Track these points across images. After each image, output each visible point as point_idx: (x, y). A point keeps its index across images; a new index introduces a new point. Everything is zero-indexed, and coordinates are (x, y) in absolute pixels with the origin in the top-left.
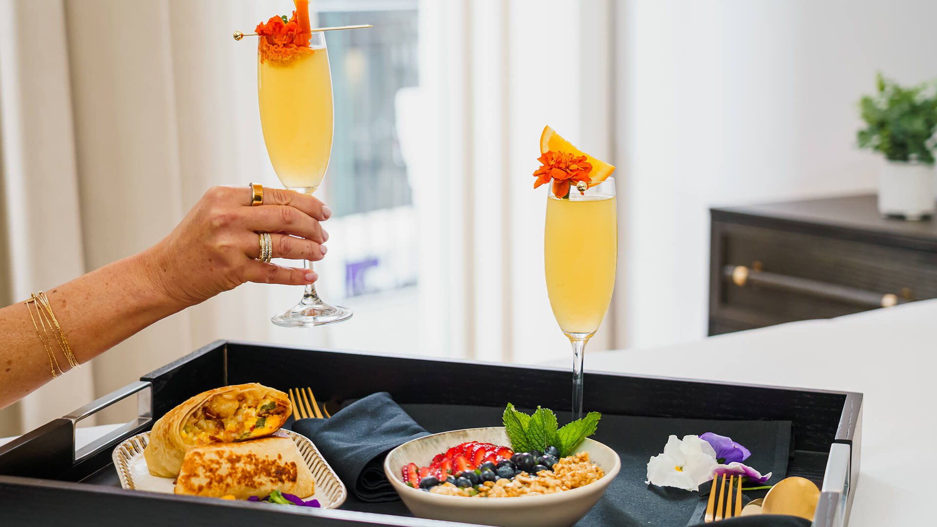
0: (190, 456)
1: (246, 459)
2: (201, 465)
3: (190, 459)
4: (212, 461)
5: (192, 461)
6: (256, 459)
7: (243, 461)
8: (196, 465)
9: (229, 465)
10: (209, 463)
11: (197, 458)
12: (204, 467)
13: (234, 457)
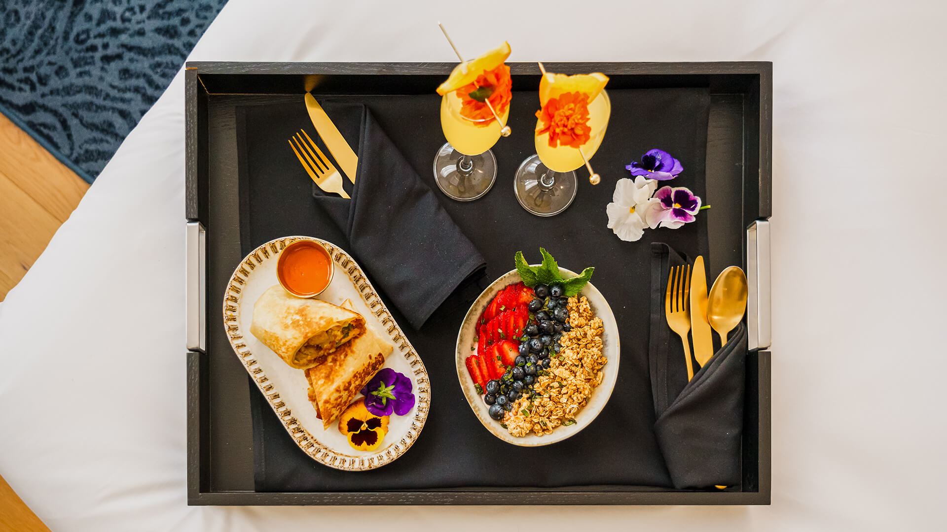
0: (323, 407)
1: (353, 379)
2: (332, 408)
3: (324, 409)
4: (336, 399)
5: (326, 409)
6: (359, 374)
7: (352, 382)
8: (329, 411)
9: (347, 392)
10: (335, 402)
11: (327, 405)
12: (334, 407)
13: (347, 385)
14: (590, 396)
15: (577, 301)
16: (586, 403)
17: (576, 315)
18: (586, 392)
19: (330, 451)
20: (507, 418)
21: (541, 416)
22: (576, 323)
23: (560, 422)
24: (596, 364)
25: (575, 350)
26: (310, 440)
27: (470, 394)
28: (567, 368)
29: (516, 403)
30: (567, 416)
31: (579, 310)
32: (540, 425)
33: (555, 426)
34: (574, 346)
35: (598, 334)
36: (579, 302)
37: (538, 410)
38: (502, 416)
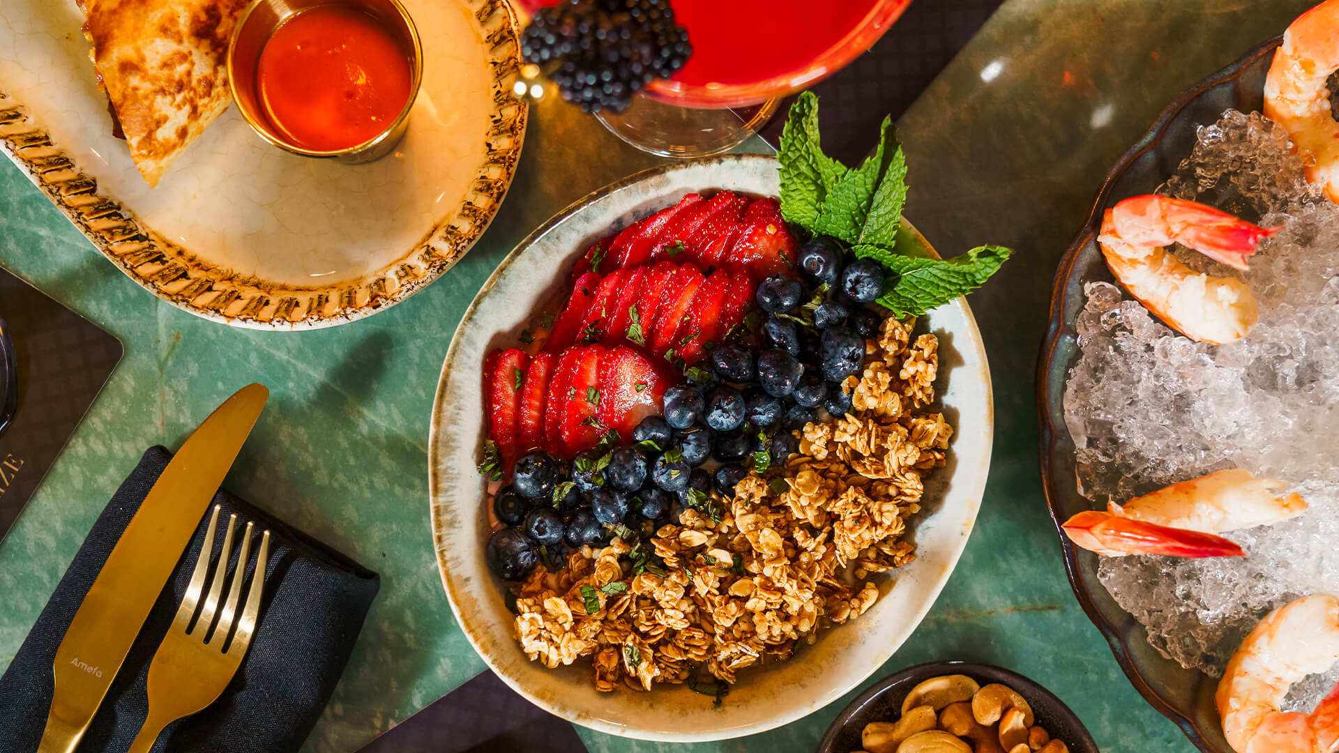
14: (811, 640)
15: (905, 338)
16: (791, 657)
17: (885, 378)
18: (805, 627)
19: (245, 283)
20: (531, 588)
21: (636, 631)
22: (871, 403)
23: (684, 675)
24: (872, 555)
25: (831, 482)
26: (171, 262)
27: (445, 463)
28: (783, 522)
29: (582, 557)
30: (713, 668)
31: (901, 368)
32: (621, 657)
33: (665, 680)
34: (834, 467)
35: (922, 467)
36: (910, 345)
37: (634, 607)
38: (520, 574)
